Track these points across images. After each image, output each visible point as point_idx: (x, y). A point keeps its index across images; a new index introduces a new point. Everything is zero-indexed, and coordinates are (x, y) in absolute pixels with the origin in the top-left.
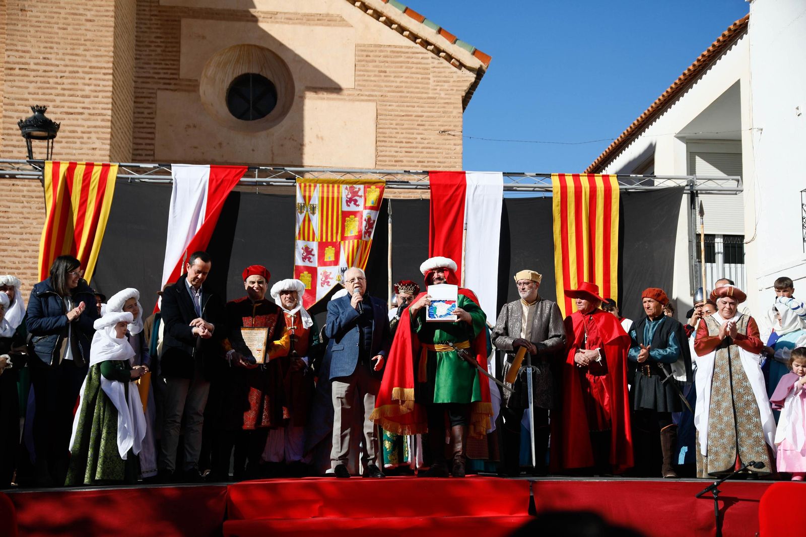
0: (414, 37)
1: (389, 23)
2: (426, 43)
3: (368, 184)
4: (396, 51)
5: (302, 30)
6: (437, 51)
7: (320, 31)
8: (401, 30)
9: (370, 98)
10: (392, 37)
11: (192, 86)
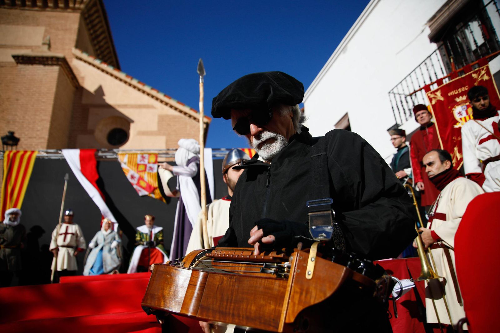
0: (181, 112)
1: (171, 107)
2: (185, 114)
3: (150, 154)
4: (174, 117)
5: (137, 111)
6: (190, 116)
7: (144, 110)
8: (176, 109)
9: (164, 134)
10: (172, 112)
11: (92, 132)
